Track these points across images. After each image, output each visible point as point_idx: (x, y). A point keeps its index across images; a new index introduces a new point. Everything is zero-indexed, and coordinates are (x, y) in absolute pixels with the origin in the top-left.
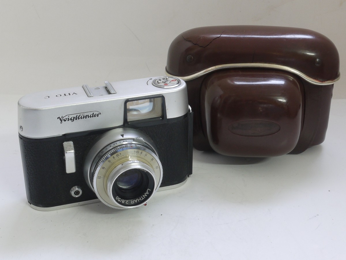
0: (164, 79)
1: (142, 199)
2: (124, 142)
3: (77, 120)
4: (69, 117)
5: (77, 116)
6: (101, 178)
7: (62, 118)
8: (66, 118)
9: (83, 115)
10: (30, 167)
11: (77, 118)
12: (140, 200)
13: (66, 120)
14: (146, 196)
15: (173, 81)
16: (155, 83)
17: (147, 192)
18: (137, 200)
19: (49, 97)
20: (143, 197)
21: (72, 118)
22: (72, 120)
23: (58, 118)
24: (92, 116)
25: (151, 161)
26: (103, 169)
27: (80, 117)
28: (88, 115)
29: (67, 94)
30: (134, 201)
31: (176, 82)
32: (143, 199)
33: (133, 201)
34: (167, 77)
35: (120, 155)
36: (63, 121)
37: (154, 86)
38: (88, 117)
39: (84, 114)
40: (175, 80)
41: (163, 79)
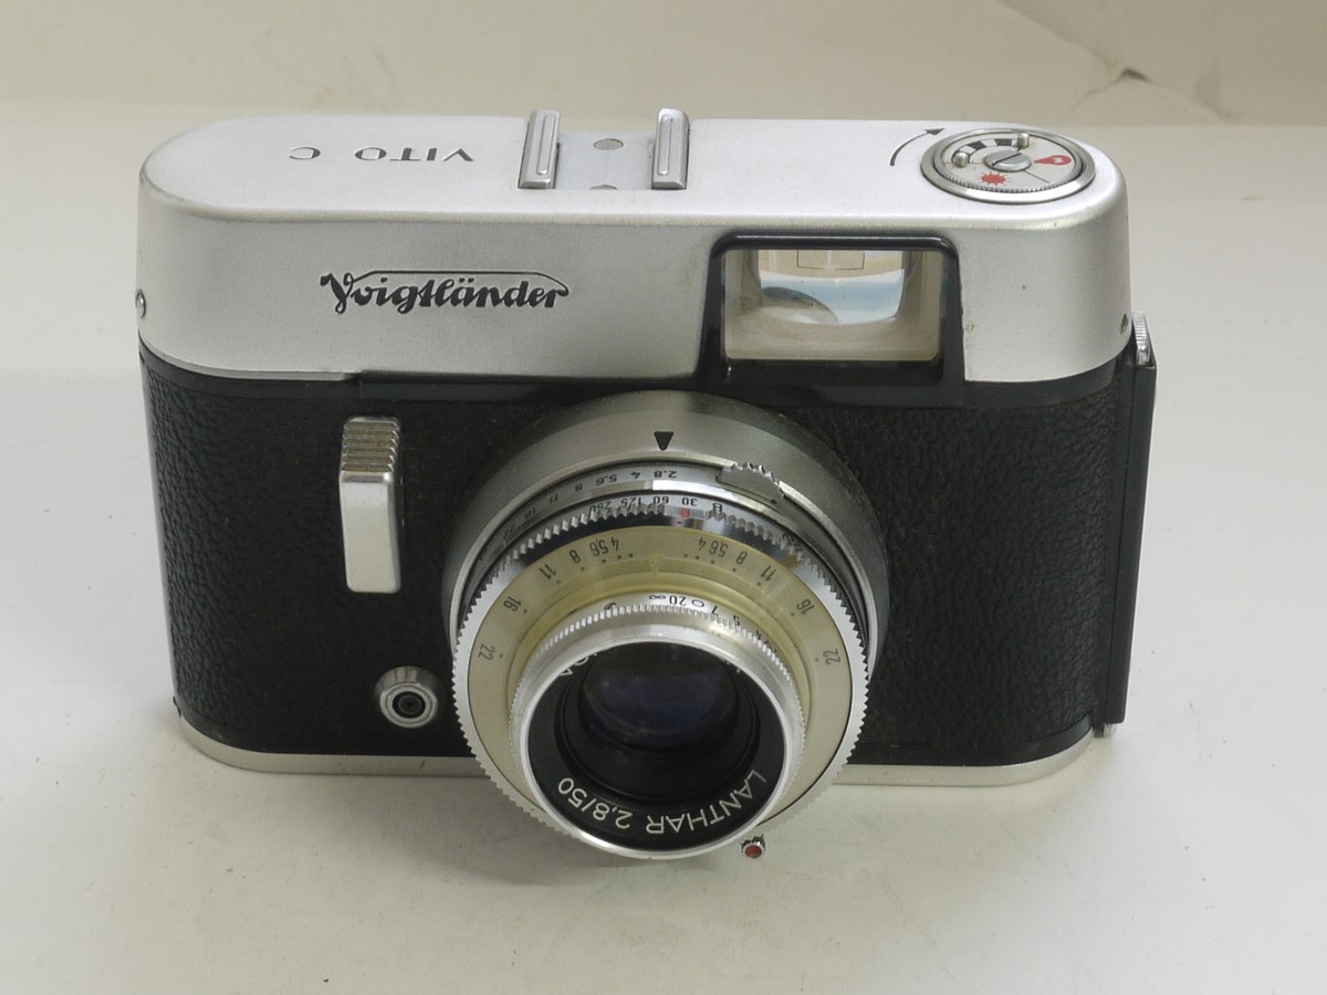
0: (1007, 142)
1: (709, 817)
2: (658, 475)
3: (428, 304)
4: (382, 286)
5: (431, 284)
6: (496, 655)
7: (346, 283)
8: (367, 289)
9: (466, 285)
10: (175, 522)
11: (430, 296)
12: (698, 825)
13: (370, 297)
14: (738, 805)
15: (1050, 161)
16: (938, 164)
17: (747, 786)
18: (681, 820)
19: (316, 153)
20: (720, 811)
21: (405, 294)
22: (405, 302)
23: (324, 281)
24: (514, 296)
25: (797, 613)
26: (509, 611)
27: (448, 293)
28: (494, 292)
29: (421, 153)
30: (666, 822)
31: (1069, 169)
32: (717, 819)
33: (657, 820)
34: (1025, 135)
35: (611, 548)
36: (350, 301)
37: (928, 180)
38: (496, 301)
39: (471, 280)
40: (1066, 161)
41: (1000, 142)
